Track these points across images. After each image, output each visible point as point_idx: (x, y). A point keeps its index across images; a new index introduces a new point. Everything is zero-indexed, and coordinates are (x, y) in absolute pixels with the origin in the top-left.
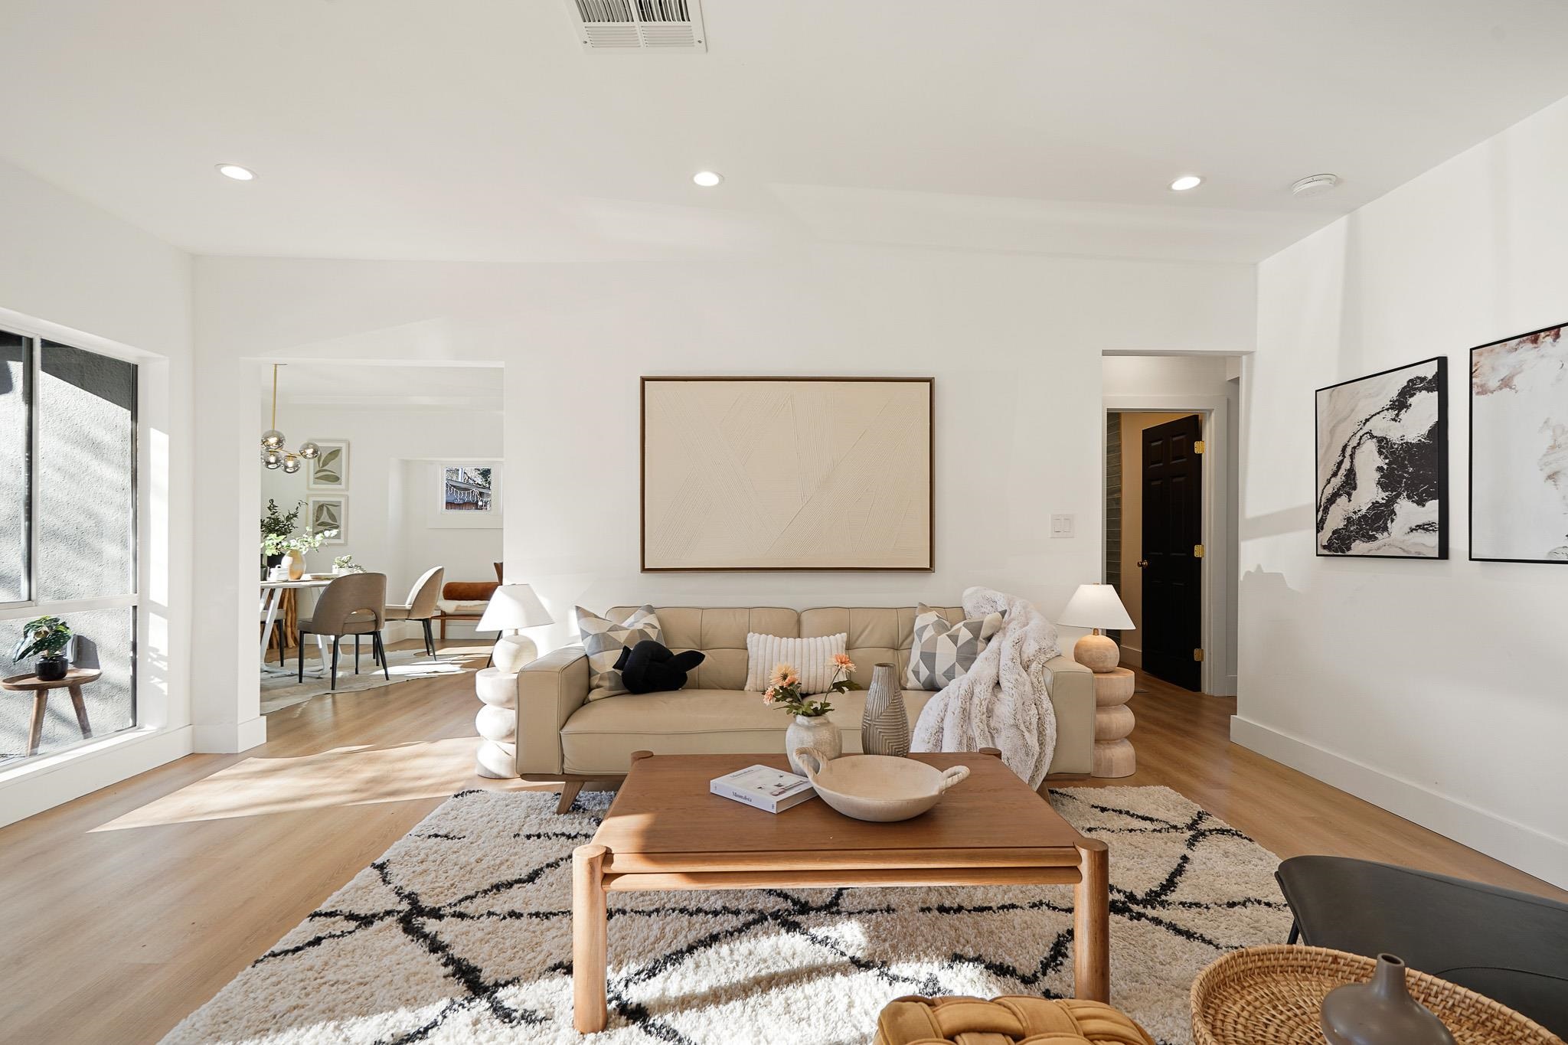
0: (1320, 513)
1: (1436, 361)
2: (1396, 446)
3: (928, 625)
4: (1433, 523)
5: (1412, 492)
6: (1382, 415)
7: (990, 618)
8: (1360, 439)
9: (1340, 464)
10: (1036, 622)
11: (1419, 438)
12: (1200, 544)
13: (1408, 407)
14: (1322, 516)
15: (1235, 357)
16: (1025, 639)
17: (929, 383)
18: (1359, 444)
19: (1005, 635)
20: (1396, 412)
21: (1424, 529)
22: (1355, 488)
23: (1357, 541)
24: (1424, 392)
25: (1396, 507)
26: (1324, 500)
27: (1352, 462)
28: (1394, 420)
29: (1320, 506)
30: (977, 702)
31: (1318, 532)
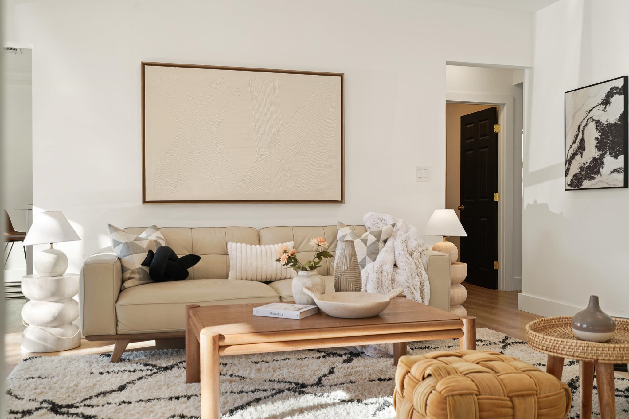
0: (567, 165)
1: (623, 78)
2: (604, 126)
3: (346, 235)
4: (621, 168)
5: (612, 151)
6: (598, 107)
7: (385, 228)
8: (587, 121)
9: (577, 136)
10: (413, 230)
11: (615, 121)
12: (497, 192)
13: (610, 103)
14: (568, 167)
15: (521, 70)
16: (409, 239)
17: (341, 77)
18: (586, 124)
19: (395, 238)
20: (605, 106)
21: (617, 171)
22: (584, 150)
23: (586, 180)
24: (617, 95)
25: (605, 160)
26: (569, 157)
27: (583, 135)
28: (603, 110)
29: (567, 161)
30: (386, 274)
31: (566, 176)
